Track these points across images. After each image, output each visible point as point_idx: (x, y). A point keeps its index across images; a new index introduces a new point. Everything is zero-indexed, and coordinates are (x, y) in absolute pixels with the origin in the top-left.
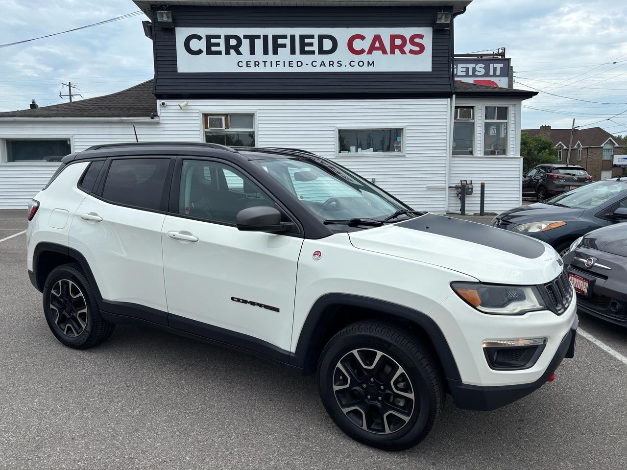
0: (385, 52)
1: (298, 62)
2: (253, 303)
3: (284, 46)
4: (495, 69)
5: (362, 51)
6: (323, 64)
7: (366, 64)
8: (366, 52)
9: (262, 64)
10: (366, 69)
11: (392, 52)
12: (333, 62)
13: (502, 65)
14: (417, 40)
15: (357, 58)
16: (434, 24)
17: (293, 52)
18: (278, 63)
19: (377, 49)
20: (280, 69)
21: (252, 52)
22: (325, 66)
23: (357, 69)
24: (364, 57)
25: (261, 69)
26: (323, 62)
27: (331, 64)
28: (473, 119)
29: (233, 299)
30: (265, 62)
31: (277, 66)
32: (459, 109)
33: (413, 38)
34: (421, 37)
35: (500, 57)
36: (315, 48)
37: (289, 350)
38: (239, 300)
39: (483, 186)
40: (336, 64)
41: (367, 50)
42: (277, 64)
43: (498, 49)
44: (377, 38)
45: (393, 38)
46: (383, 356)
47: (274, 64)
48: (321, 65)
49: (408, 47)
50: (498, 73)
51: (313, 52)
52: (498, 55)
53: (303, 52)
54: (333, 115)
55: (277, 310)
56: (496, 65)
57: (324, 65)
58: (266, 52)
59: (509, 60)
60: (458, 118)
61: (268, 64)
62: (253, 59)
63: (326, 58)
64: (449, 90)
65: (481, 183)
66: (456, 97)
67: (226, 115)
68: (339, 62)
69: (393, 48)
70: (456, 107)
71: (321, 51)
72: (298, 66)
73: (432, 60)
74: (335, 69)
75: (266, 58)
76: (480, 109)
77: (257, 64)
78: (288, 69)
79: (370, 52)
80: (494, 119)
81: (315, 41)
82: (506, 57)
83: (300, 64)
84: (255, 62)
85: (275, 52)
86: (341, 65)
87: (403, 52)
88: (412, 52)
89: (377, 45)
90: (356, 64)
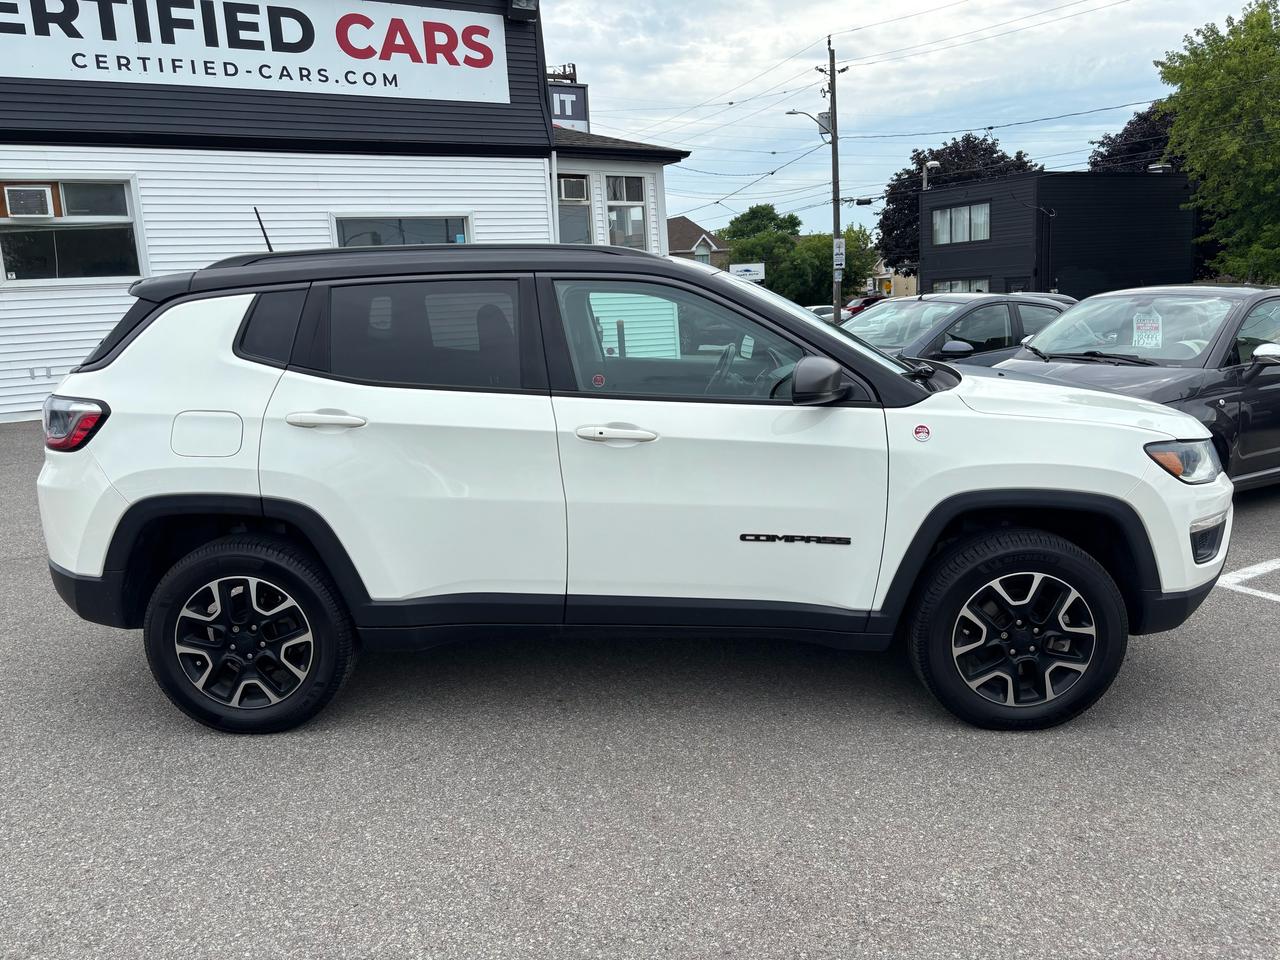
0: (416, 58)
1: (225, 64)
2: (789, 539)
3: (188, 24)
4: (562, 103)
5: (368, 53)
6: (285, 73)
7: (380, 79)
8: (378, 55)
9: (136, 65)
10: (380, 91)
11: (432, 60)
12: (308, 70)
13: (573, 98)
14: (477, 38)
15: (361, 66)
16: (506, 8)
17: (211, 40)
18: (177, 63)
19: (400, 49)
20: (184, 78)
21: (109, 32)
22: (291, 79)
23: (361, 90)
24: (375, 64)
25: (134, 76)
26: (284, 68)
27: (304, 74)
28: (587, 199)
29: (743, 538)
30: (144, 60)
31: (175, 71)
32: (562, 180)
33: (469, 32)
34: (484, 32)
35: (569, 81)
36: (264, 34)
37: (867, 607)
38: (757, 538)
39: (620, 327)
40: (314, 76)
41: (378, 48)
42: (175, 67)
43: (564, 66)
44: (397, 26)
45: (430, 28)
46: (1044, 579)
47: (167, 65)
48: (282, 76)
49: (460, 52)
50: (569, 112)
51: (258, 45)
52: (565, 76)
53: (235, 42)
54: (322, 186)
55: (847, 541)
56: (564, 97)
57: (289, 75)
58: (143, 35)
59: (584, 88)
60: (563, 197)
61: (152, 65)
62: (110, 49)
63: (293, 61)
64: (545, 142)
65: (617, 322)
66: (557, 156)
67: (54, 184)
68: (322, 72)
69: (432, 50)
70: (560, 176)
71: (279, 45)
72: (226, 74)
73: (509, 81)
74: (314, 86)
75: (144, 49)
76: (598, 178)
77: (123, 63)
78: (201, 80)
79: (385, 56)
80: (622, 199)
81: (262, 20)
82: (578, 82)
83: (231, 70)
84: (119, 58)
85: (167, 38)
86: (327, 78)
87: (453, 61)
88: (469, 61)
89: (399, 40)
90: (358, 78)
